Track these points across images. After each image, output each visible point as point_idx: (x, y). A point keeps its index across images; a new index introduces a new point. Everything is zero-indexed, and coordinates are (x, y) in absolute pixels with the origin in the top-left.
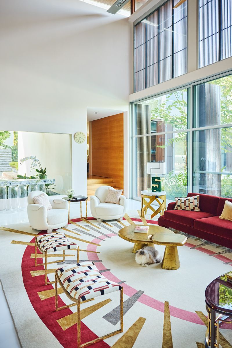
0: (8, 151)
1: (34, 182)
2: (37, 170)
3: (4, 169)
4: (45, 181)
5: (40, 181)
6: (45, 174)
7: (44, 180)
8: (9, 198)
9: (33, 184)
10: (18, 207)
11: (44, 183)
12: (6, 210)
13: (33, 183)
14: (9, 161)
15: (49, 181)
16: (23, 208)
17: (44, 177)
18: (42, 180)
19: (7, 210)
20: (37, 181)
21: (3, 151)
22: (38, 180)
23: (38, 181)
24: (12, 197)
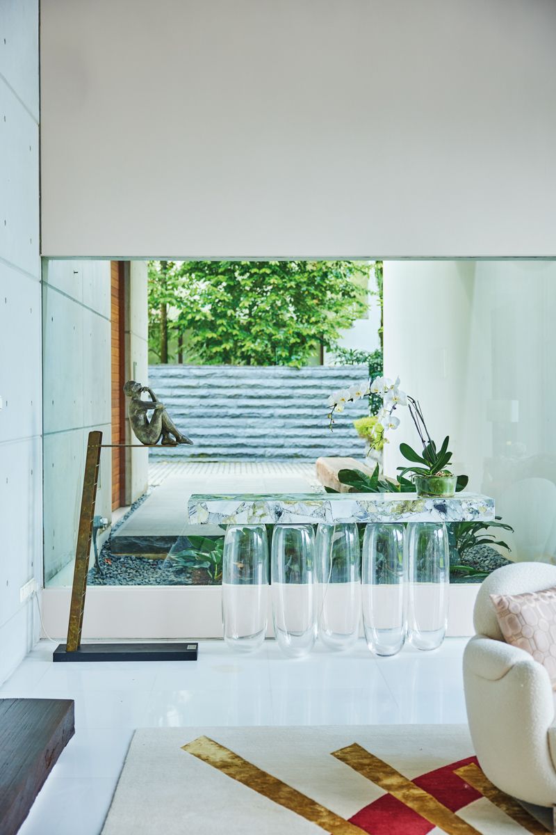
0: (353, 374)
1: (389, 510)
2: (406, 450)
3: (341, 446)
4: (442, 508)
5: (420, 504)
6: (447, 467)
7: (438, 502)
8: (277, 580)
9: (385, 519)
10: (316, 632)
11: (436, 517)
12: (263, 636)
13: (384, 513)
14: (359, 412)
15: (464, 506)
16: (343, 636)
17: (442, 484)
18: (429, 503)
19: (266, 639)
20: (404, 508)
21: (336, 373)
22: (407, 502)
23: (410, 506)
24: (288, 579)
